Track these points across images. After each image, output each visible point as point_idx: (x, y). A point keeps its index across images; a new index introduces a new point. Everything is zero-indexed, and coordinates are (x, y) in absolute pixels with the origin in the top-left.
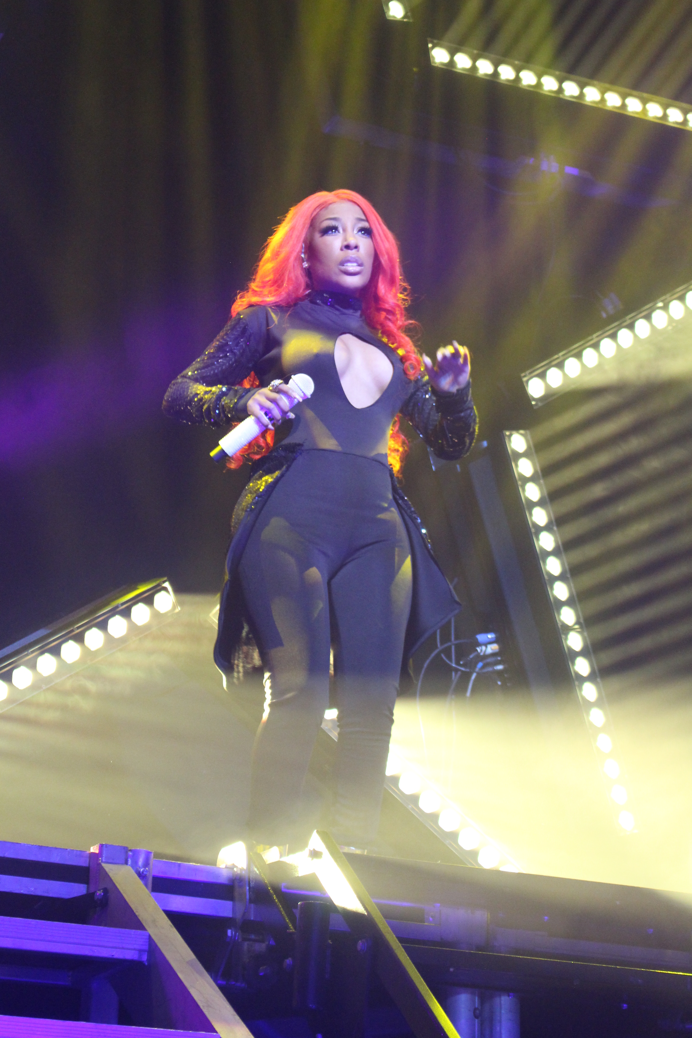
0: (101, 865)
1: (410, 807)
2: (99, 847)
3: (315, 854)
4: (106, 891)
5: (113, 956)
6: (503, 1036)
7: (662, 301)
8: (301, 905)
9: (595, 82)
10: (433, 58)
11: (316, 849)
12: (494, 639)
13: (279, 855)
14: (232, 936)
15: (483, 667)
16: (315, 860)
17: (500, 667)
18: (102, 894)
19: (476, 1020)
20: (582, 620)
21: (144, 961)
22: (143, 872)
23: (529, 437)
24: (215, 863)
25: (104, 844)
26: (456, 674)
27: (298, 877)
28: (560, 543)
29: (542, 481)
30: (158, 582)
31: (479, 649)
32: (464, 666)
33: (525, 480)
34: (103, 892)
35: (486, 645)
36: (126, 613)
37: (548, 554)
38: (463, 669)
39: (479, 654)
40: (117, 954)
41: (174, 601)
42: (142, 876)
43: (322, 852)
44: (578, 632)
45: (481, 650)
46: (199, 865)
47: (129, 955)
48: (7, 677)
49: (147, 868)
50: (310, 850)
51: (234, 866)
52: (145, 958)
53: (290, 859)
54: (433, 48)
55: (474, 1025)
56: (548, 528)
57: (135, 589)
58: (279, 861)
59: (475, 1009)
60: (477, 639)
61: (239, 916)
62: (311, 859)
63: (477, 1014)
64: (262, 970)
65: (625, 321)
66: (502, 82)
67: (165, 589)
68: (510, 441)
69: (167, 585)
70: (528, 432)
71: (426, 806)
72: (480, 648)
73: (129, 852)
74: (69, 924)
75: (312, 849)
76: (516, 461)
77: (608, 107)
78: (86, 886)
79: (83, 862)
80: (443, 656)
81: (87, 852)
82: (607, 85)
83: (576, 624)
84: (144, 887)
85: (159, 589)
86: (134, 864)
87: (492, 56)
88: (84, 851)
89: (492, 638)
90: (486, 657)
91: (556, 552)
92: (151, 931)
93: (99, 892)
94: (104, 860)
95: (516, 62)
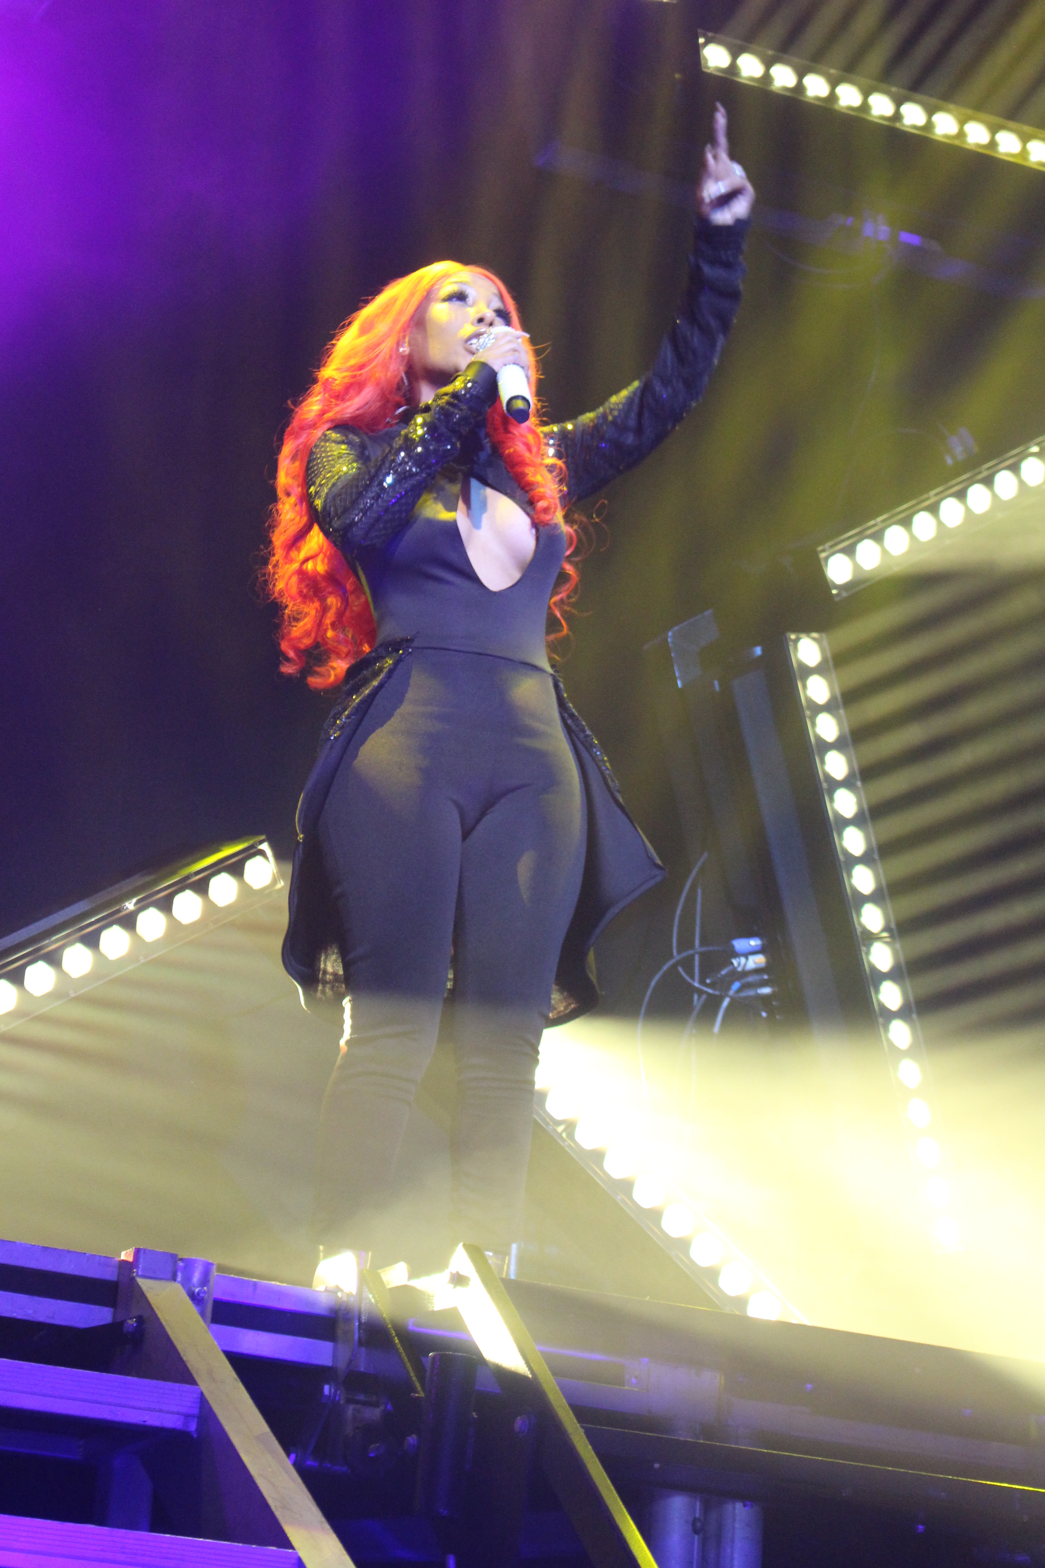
0: (136, 1281)
1: (619, 1197)
2: (134, 1253)
3: (458, 1280)
4: (140, 1320)
5: (144, 1421)
6: (736, 1563)
7: (1038, 444)
8: (434, 1358)
9: (951, 106)
10: (706, 60)
11: (460, 1273)
12: (758, 948)
13: (406, 1275)
14: (330, 1396)
15: (740, 990)
16: (458, 1288)
17: (766, 990)
18: (135, 1325)
19: (696, 1537)
20: (893, 926)
21: (191, 1432)
22: (198, 1294)
23: (825, 643)
24: (310, 1284)
25: (142, 1249)
26: (700, 997)
27: (433, 1311)
28: (865, 806)
29: (842, 712)
30: (251, 842)
31: (735, 962)
32: (711, 986)
33: (818, 709)
34: (136, 1321)
35: (746, 955)
36: (201, 887)
37: (846, 823)
38: (710, 991)
39: (735, 968)
40: (152, 1420)
41: (275, 872)
42: (195, 1298)
43: (469, 1278)
44: (886, 943)
45: (739, 964)
46: (284, 1285)
47: (170, 1421)
48: (17, 977)
49: (205, 1288)
50: (451, 1273)
51: (338, 1289)
52: (193, 1427)
53: (421, 1284)
54: (706, 44)
55: (692, 1544)
56: (847, 783)
57: (217, 851)
58: (405, 1287)
59: (695, 1520)
60: (733, 946)
61: (342, 1365)
62: (452, 1286)
63: (697, 1527)
64: (374, 1449)
65: (979, 473)
66: (807, 100)
67: (262, 853)
68: (796, 648)
69: (265, 847)
70: (824, 635)
71: (643, 1197)
72: (737, 960)
73: (179, 1262)
74: (81, 1370)
75: (454, 1272)
76: (804, 679)
77: (969, 144)
78: (112, 1310)
79: (110, 1275)
80: (680, 969)
81: (116, 1259)
82: (969, 112)
83: (884, 930)
84: (198, 1318)
85: (252, 852)
86: (186, 1283)
87: (796, 60)
88: (111, 1258)
89: (757, 946)
90: (745, 974)
91: (858, 821)
92: (204, 1386)
93: (130, 1322)
94: (140, 1273)
95: (832, 71)
